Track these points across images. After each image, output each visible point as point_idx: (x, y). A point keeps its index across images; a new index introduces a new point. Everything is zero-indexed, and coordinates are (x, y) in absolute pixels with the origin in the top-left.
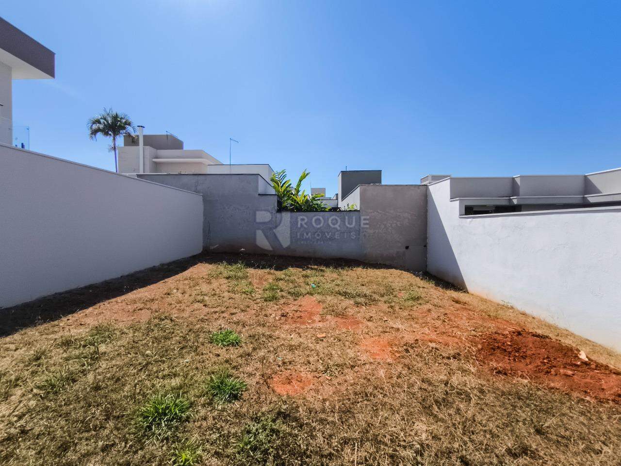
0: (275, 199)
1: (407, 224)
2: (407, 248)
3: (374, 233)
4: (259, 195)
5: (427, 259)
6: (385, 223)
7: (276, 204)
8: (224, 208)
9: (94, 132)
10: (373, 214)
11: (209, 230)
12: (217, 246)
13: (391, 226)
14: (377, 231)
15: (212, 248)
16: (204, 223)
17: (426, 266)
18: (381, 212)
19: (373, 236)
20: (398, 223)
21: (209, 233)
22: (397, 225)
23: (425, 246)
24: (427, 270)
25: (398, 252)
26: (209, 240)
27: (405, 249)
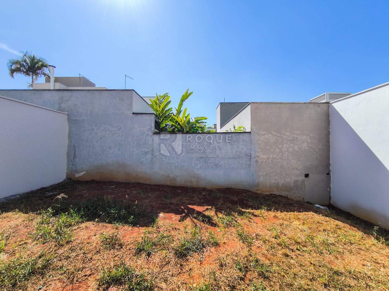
0: (153, 118)
1: (307, 148)
2: (307, 176)
3: (268, 158)
4: (133, 113)
5: (330, 189)
6: (280, 146)
7: (153, 125)
8: (93, 129)
9: (12, 72)
10: (267, 136)
11: (74, 155)
12: (83, 173)
13: (288, 150)
14: (271, 156)
15: (77, 175)
16: (69, 146)
17: (330, 197)
18: (275, 134)
19: (266, 162)
20: (296, 147)
21: (74, 157)
22: (294, 148)
23: (328, 174)
24: (331, 202)
25: (296, 181)
26: (74, 166)
27: (303, 178)
